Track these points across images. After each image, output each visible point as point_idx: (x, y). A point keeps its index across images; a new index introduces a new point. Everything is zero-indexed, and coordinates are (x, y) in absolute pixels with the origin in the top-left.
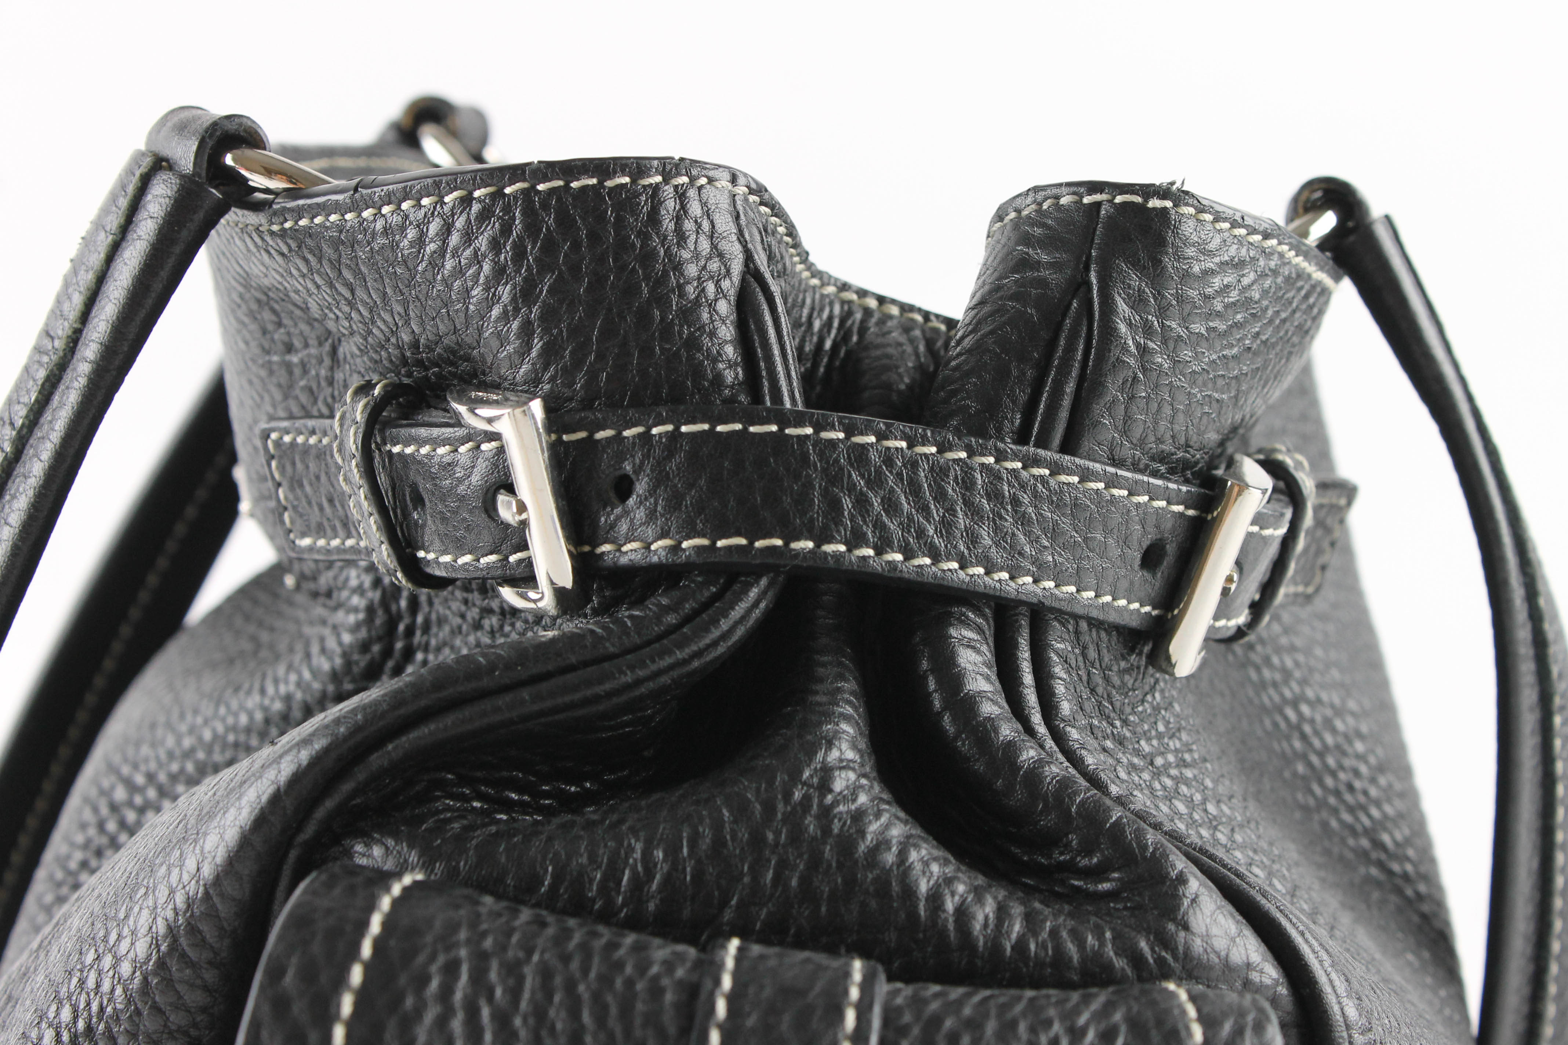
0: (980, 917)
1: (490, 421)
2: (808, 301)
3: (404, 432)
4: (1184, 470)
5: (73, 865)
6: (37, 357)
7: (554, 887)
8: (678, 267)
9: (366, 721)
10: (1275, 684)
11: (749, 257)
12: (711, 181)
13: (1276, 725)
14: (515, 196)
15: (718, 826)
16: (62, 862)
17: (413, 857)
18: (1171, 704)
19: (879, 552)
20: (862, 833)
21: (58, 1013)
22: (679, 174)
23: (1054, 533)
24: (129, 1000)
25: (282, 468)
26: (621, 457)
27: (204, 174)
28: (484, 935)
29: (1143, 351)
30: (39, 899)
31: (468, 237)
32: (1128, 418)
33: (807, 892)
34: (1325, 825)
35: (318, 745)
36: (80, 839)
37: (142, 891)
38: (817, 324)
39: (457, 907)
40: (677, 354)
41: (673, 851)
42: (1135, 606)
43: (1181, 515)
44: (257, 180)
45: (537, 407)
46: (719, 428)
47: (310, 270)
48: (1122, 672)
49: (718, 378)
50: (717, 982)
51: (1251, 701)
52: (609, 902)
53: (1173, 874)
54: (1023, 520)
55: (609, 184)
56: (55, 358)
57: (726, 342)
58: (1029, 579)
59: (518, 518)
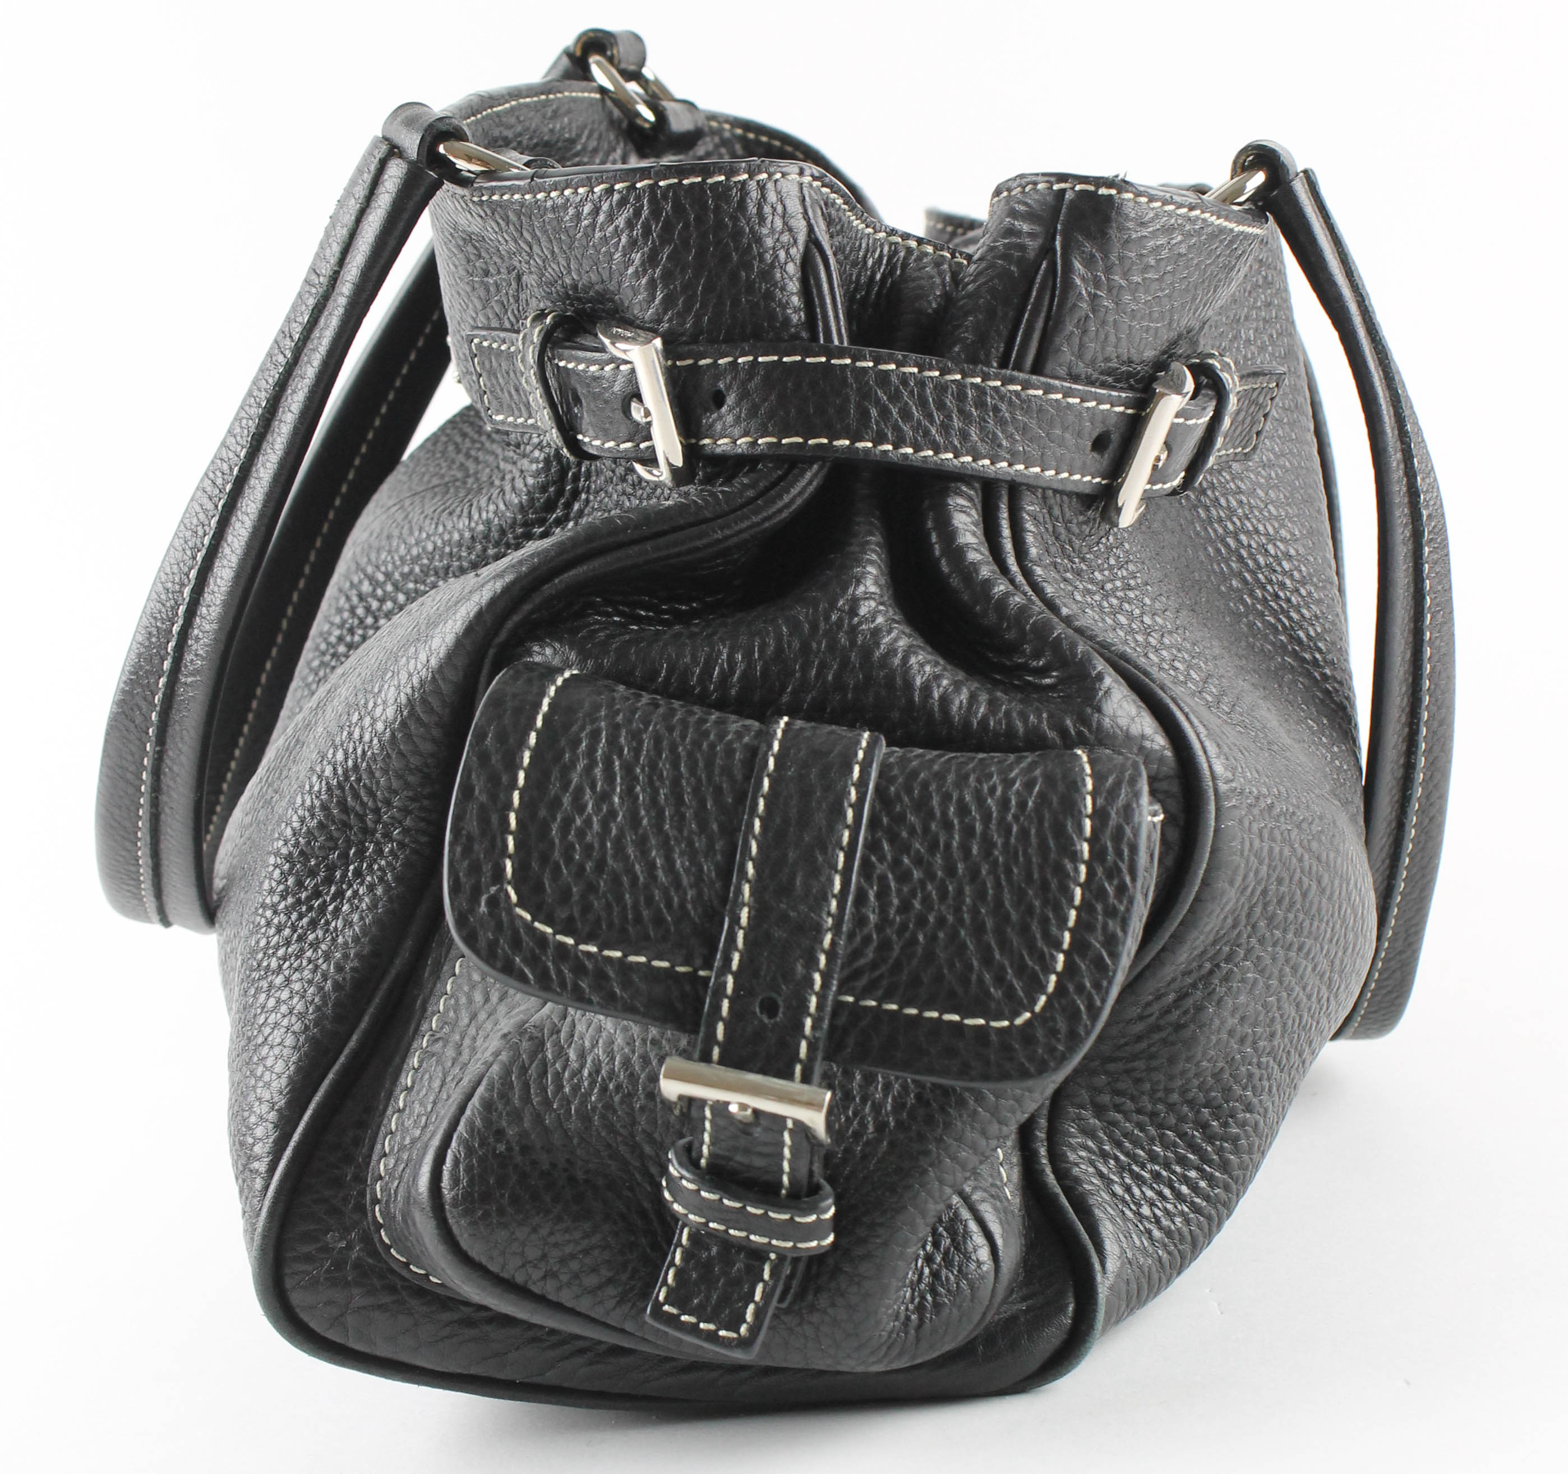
0: (957, 703)
1: (625, 351)
2: (864, 245)
3: (566, 352)
4: (1127, 379)
5: (333, 639)
6: (307, 288)
7: (667, 678)
8: (759, 240)
9: (540, 563)
10: (1220, 520)
11: (811, 229)
12: (784, 175)
13: (1218, 551)
14: (643, 189)
15: (779, 638)
16: (324, 636)
17: (573, 656)
18: (1122, 544)
19: (896, 447)
20: (878, 645)
21: (334, 755)
22: (760, 172)
23: (1025, 429)
24: (382, 748)
25: (482, 364)
26: (717, 378)
27: (424, 160)
28: (617, 713)
29: (1094, 297)
30: (309, 663)
31: (611, 217)
32: (1081, 346)
33: (839, 685)
34: (1251, 625)
35: (509, 578)
36: (337, 620)
37: (390, 674)
38: (870, 262)
39: (600, 694)
40: (757, 304)
41: (748, 655)
42: (1088, 478)
43: (1122, 413)
44: (461, 164)
45: (658, 342)
46: (785, 359)
47: (501, 229)
48: (1080, 524)
49: (787, 320)
50: (770, 747)
51: (1198, 534)
52: (705, 689)
53: (1094, 673)
54: (1002, 422)
55: (710, 181)
56: (321, 290)
57: (792, 294)
58: (1005, 464)
59: (645, 420)
